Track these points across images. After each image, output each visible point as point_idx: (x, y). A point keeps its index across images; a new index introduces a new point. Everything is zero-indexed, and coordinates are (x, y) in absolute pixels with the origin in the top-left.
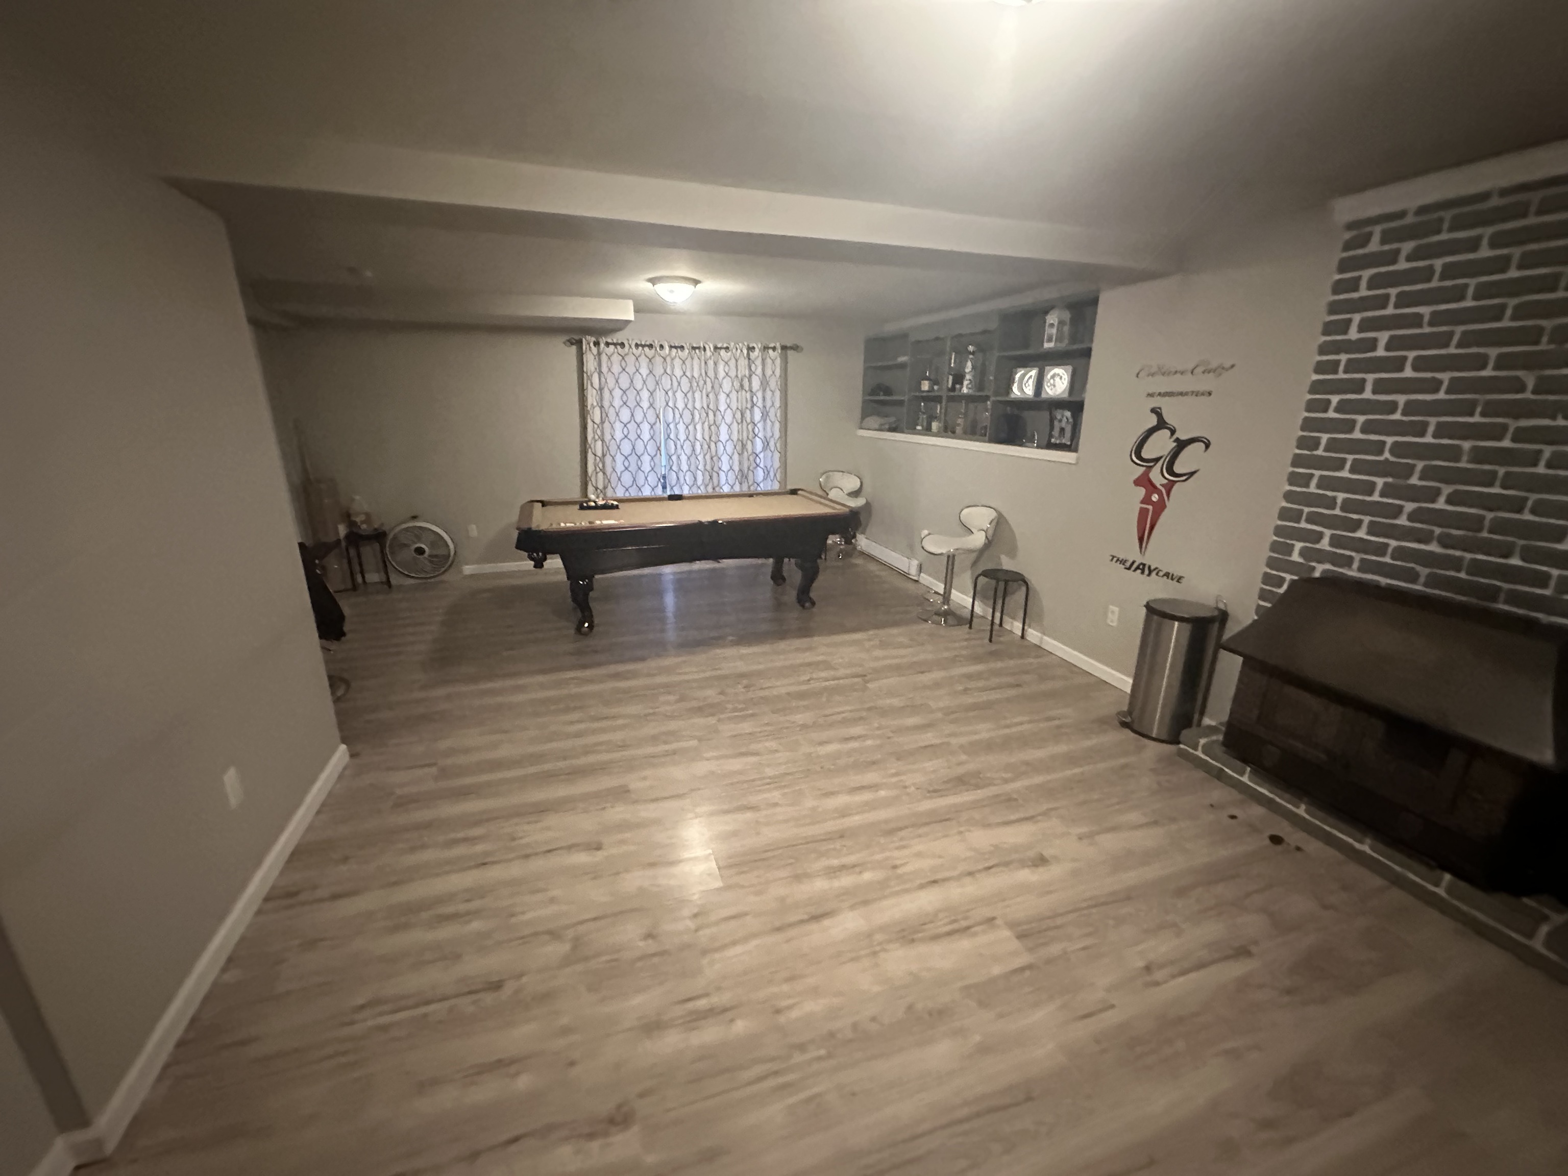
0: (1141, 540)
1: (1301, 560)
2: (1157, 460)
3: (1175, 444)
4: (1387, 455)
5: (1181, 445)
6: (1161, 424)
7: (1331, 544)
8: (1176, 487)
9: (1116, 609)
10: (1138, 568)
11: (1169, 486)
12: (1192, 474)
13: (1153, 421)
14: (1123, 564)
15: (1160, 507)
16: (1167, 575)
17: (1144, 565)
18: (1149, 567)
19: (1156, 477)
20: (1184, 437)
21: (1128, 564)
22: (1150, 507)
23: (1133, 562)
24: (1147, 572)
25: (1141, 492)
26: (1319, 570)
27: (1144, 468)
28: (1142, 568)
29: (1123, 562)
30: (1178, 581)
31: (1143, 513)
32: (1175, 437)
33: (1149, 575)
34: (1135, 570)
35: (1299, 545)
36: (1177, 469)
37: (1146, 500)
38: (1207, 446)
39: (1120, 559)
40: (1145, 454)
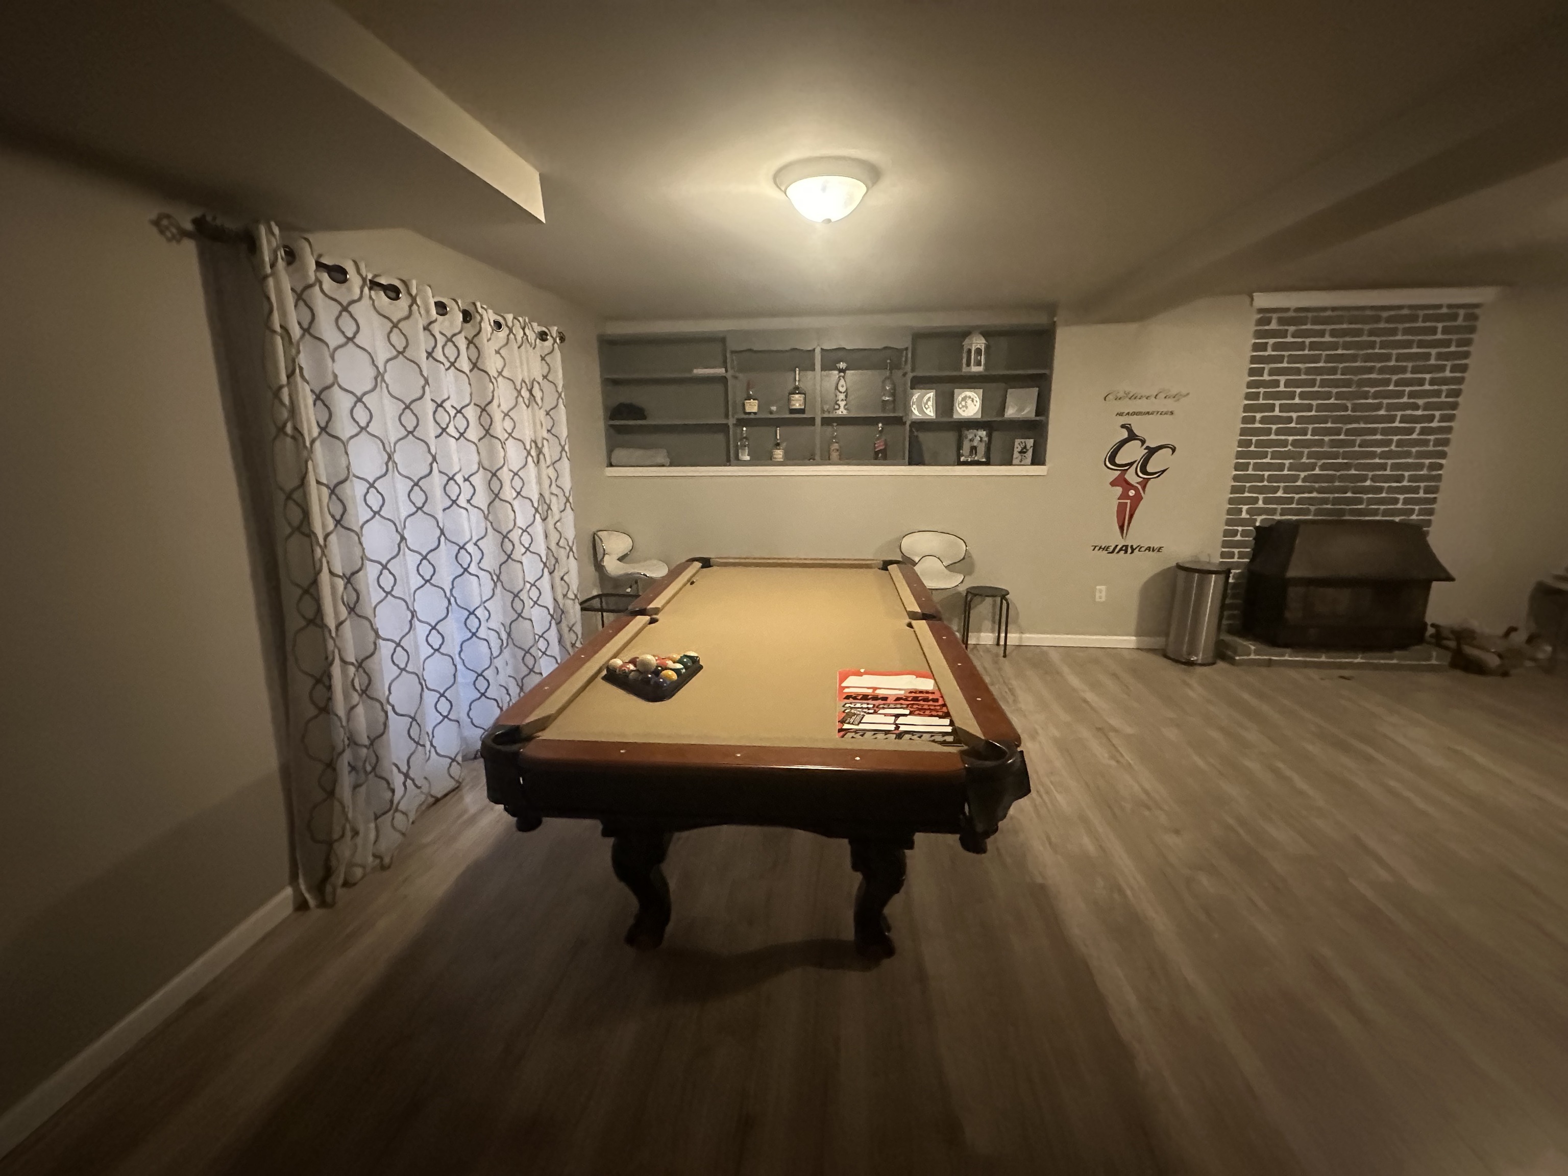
0: (1121, 528)
1: (1248, 516)
2: (1131, 464)
3: (1146, 451)
4: (1290, 447)
5: (1152, 451)
6: (1132, 436)
7: (1264, 503)
8: (1150, 483)
9: (1103, 588)
10: (1121, 550)
11: (1144, 484)
12: (1163, 471)
13: (1125, 434)
14: (1107, 550)
15: (1138, 499)
16: (1149, 549)
17: (1127, 546)
18: (1132, 546)
19: (1132, 477)
20: (1153, 445)
21: (1111, 549)
22: (1129, 501)
23: (1117, 546)
24: (1129, 550)
25: (1119, 490)
26: (1259, 520)
27: (1119, 472)
28: (1125, 549)
29: (1106, 548)
30: (1159, 551)
31: (1121, 509)
32: (1145, 446)
33: (1132, 552)
34: (1118, 552)
35: (1245, 508)
36: (1150, 469)
37: (1124, 495)
38: (1174, 450)
39: (1103, 547)
40: (1118, 460)
